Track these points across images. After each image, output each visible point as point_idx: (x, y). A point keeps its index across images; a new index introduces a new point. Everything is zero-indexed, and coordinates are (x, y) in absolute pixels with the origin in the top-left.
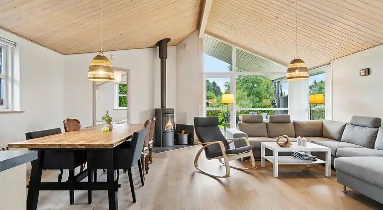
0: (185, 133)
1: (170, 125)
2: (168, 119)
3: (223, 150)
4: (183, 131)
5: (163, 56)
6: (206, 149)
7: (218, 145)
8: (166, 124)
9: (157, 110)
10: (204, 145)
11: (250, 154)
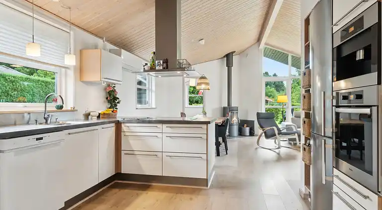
0: (247, 127)
1: (235, 120)
2: (233, 116)
3: (276, 132)
4: (245, 125)
5: (229, 65)
6: (265, 133)
7: (273, 129)
8: (232, 119)
9: (224, 108)
10: (263, 130)
11: (296, 136)
